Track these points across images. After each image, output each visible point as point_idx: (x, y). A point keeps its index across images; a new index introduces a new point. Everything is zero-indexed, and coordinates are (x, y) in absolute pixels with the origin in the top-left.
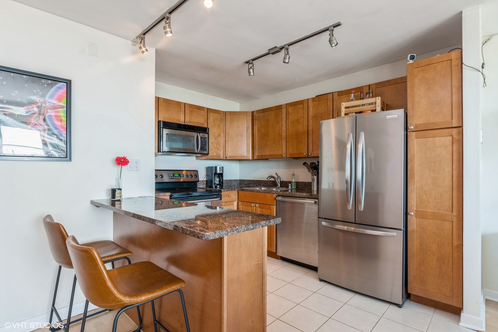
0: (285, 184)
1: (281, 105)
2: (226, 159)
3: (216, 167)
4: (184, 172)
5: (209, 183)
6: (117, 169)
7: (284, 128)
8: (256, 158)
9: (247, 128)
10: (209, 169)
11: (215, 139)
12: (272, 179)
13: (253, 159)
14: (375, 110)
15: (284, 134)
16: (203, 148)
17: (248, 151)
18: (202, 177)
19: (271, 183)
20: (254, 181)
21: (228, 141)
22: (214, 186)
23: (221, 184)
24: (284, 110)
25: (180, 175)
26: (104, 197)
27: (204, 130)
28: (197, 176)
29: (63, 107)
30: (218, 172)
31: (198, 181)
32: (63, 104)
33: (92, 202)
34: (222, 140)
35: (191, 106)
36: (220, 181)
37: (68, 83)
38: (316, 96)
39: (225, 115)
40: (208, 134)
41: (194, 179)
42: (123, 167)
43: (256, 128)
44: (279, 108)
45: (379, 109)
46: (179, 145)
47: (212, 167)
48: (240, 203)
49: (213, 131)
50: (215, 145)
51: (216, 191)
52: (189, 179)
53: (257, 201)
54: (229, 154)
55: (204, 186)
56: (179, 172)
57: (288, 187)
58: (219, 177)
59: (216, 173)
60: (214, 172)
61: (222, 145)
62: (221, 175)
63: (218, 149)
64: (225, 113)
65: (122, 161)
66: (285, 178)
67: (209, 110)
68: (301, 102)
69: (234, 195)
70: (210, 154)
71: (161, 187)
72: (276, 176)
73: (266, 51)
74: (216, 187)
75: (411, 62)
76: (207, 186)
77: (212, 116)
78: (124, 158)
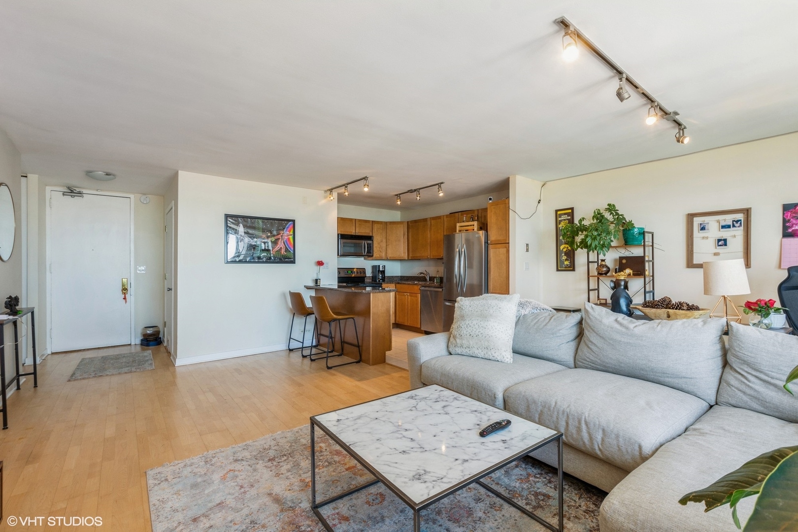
0: (432, 279)
1: (427, 219)
2: (387, 259)
3: (379, 266)
4: (355, 270)
5: (374, 278)
6: (317, 268)
7: (429, 236)
8: (410, 258)
9: (404, 235)
10: (374, 267)
11: (379, 244)
12: (422, 275)
13: (408, 260)
14: (474, 230)
15: (429, 241)
16: (369, 252)
17: (404, 253)
18: (369, 273)
19: (421, 279)
20: (411, 276)
21: (389, 245)
22: (378, 281)
23: (384, 279)
24: (429, 223)
25: (352, 272)
26: (311, 284)
27: (370, 238)
28: (365, 272)
29: (291, 235)
30: (381, 269)
31: (366, 277)
32: (292, 233)
33: (305, 286)
34: (384, 245)
35: (360, 221)
36: (382, 277)
37: (294, 221)
38: (450, 214)
39: (386, 225)
40: (373, 240)
41: (362, 275)
42: (321, 267)
43: (410, 234)
44: (425, 220)
45: (476, 229)
46: (352, 250)
47: (376, 266)
48: (397, 293)
49: (377, 239)
50: (378, 249)
51: (378, 284)
52: (359, 275)
53: (409, 292)
54: (390, 255)
55: (371, 281)
56: (352, 270)
57: (434, 281)
58: (381, 273)
59: (379, 271)
60: (378, 270)
61: (384, 248)
62: (383, 272)
63: (381, 252)
64: (386, 223)
65: (320, 263)
66: (433, 274)
67: (373, 222)
68: (439, 218)
69: (392, 287)
70: (374, 256)
71: (341, 280)
72: (425, 273)
73: (406, 191)
74: (379, 281)
75: (491, 201)
76: (372, 281)
77: (376, 226)
78: (321, 262)
